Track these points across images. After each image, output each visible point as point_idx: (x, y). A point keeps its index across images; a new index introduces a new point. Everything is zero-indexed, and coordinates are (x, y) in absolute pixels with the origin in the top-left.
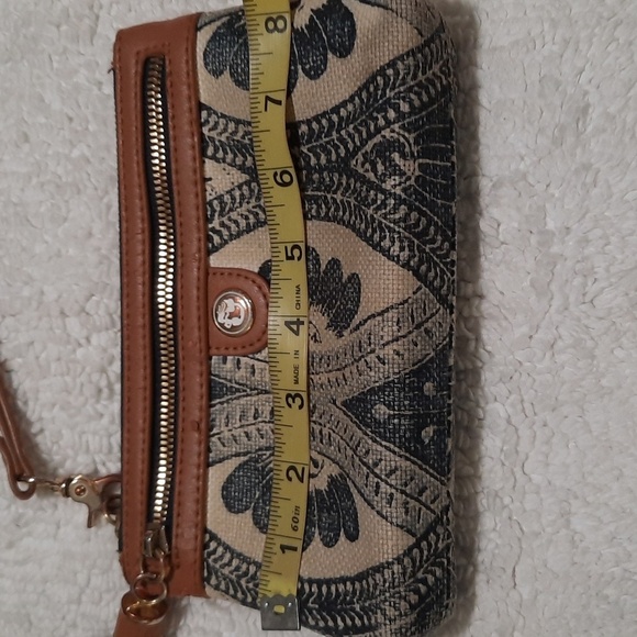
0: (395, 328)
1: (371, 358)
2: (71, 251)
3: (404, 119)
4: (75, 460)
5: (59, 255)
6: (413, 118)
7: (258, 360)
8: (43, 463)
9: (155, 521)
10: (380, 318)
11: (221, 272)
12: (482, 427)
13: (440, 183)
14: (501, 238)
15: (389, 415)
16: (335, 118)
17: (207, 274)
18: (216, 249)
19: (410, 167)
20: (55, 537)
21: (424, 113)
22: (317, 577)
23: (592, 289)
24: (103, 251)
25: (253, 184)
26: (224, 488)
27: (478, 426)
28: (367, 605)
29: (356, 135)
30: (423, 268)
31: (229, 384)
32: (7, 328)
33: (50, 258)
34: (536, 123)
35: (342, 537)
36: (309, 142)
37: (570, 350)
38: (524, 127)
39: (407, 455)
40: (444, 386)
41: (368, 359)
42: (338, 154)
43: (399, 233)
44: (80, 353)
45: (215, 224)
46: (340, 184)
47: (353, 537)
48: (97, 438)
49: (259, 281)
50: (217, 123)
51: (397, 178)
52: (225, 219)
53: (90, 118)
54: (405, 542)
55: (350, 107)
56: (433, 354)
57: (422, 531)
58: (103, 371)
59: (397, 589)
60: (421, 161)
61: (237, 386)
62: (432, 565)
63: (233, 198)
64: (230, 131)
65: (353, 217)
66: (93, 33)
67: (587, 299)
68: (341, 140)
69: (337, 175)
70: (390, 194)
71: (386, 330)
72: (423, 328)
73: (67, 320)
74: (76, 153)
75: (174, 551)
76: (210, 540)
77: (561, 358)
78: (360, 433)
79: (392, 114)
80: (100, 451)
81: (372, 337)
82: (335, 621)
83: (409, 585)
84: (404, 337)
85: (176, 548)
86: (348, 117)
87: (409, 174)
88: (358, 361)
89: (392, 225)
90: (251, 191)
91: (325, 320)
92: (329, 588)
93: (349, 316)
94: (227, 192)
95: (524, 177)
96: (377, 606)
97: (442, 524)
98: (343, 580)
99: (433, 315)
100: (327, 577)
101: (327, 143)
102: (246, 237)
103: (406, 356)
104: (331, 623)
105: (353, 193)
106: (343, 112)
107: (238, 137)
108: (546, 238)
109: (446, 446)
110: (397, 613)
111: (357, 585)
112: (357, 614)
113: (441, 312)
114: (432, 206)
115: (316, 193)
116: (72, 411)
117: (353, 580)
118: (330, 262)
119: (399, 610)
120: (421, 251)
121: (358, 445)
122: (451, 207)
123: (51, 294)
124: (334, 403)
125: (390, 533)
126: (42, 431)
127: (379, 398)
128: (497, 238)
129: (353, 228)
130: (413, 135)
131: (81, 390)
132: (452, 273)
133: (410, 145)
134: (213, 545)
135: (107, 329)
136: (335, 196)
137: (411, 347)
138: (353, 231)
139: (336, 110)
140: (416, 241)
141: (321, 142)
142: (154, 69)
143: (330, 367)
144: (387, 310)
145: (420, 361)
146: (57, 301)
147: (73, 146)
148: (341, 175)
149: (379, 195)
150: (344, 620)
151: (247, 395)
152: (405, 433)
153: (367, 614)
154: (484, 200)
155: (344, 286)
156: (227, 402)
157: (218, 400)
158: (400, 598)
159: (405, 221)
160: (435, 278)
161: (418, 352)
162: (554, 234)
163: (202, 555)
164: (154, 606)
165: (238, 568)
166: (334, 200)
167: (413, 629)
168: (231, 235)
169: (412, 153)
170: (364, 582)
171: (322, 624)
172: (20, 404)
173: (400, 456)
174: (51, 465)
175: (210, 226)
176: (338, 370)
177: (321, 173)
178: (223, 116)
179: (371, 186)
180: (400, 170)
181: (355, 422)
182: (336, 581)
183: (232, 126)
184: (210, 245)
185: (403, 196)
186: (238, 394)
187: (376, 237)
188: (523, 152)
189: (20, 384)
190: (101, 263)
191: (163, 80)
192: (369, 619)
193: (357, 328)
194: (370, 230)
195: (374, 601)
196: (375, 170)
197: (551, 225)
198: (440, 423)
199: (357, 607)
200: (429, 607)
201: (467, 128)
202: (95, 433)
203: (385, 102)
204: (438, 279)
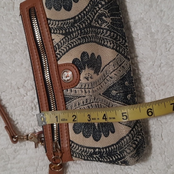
0: (113, 67)
1: (108, 78)
2: (18, 70)
3: (104, 6)
4: (28, 130)
5: (14, 71)
6: (106, 5)
7: (77, 88)
8: (20, 132)
9: (55, 141)
10: (108, 66)
11: (62, 65)
12: (144, 95)
13: (118, 24)
14: (140, 38)
15: (116, 93)
16: (85, 12)
17: (58, 67)
18: (59, 59)
19: (108, 20)
20: (26, 154)
21: (109, 4)
22: (105, 147)
23: (168, 47)
24: (27, 68)
25: (66, 38)
26: (73, 127)
27: (143, 95)
28: (121, 151)
29: (92, 15)
30: (118, 48)
31: (70, 97)
32: (3, 95)
33: (12, 73)
34: (144, 2)
35: (110, 133)
36: (79, 21)
37: (166, 66)
38: (140, 5)
39: (124, 104)
40: (131, 82)
41: (107, 78)
42: (88, 22)
43: (109, 39)
44: (25, 98)
45: (58, 52)
46: (90, 31)
47: (113, 132)
48: (34, 122)
49: (73, 65)
50: (53, 23)
51: (105, 24)
52: (60, 50)
53: (17, 31)
54: (129, 129)
55: (88, 8)
56: (126, 73)
57: (133, 125)
58: (32, 102)
59: (129, 144)
60: (111, 17)
61: (72, 97)
62: (138, 135)
63: (61, 43)
64: (57, 24)
65: (95, 39)
66: (13, 7)
67: (168, 50)
68: (88, 18)
69: (88, 29)
70: (104, 29)
71: (111, 68)
72: (121, 66)
73: (20, 89)
74: (14, 42)
75: (62, 148)
76: (72, 143)
77: (163, 69)
78: (109, 101)
79: (100, 6)
80: (35, 126)
81: (107, 72)
82: (112, 158)
83: (132, 142)
84: (116, 69)
85: (62, 147)
86: (88, 11)
87: (108, 22)
88: (104, 80)
89: (106, 38)
90: (66, 40)
91: (93, 71)
92: (109, 149)
93: (99, 68)
94: (59, 42)
95: (143, 19)
96: (124, 150)
97: (138, 123)
98: (113, 145)
99: (124, 62)
100: (108, 146)
101: (84, 20)
102: (67, 54)
103: (118, 75)
104: (111, 159)
105: (94, 32)
106: (87, 10)
107: (59, 25)
108: (152, 34)
109: (135, 100)
110: (130, 151)
111: (117, 146)
112: (118, 154)
113: (126, 61)
114: (117, 30)
115: (84, 36)
116: (25, 115)
117: (115, 144)
118: (91, 54)
119: (131, 150)
120: (117, 44)
121: (109, 104)
122: (123, 30)
123: (14, 83)
124: (100, 95)
125: (123, 128)
126: (18, 123)
127: (113, 89)
128: (138, 38)
129: (96, 42)
130: (107, 10)
131: (27, 109)
132: (127, 49)
133: (107, 13)
134: (73, 144)
135: (32, 90)
136: (89, 35)
137: (119, 72)
138: (96, 43)
139: (85, 10)
140: (114, 41)
141: (82, 20)
142: (32, 12)
143: (97, 85)
144: (110, 63)
145: (122, 76)
146: (16, 85)
147: (13, 40)
148: (90, 28)
149: (101, 30)
150: (115, 157)
151: (75, 99)
152: (122, 97)
153: (121, 154)
154: (133, 28)
155: (96, 60)
156: (70, 102)
157: (68, 102)
158: (130, 146)
159: (110, 36)
160: (122, 51)
161: (121, 73)
162: (154, 33)
163: (70, 148)
164: (59, 166)
165: (81, 150)
166: (89, 36)
167: (136, 155)
168: (63, 54)
169: (108, 16)
170: (119, 144)
171: (108, 160)
172: (10, 116)
173: (122, 104)
174: (22, 133)
175: (56, 53)
176: (99, 85)
177: (84, 30)
178: (54, 20)
179: (98, 28)
180: (106, 21)
181: (107, 98)
182: (110, 146)
183: (57, 22)
184: (57, 58)
185: (108, 29)
186: (73, 99)
187: (103, 42)
188: (141, 12)
189: (9, 111)
190: (26, 71)
191: (35, 14)
192: (122, 155)
193: (102, 70)
194: (100, 41)
195: (123, 149)
196: (98, 23)
197: (153, 31)
198: (132, 93)
199: (118, 152)
200: (139, 148)
201: (124, 9)
202: (33, 121)
203: (97, 3)
204: (123, 51)
